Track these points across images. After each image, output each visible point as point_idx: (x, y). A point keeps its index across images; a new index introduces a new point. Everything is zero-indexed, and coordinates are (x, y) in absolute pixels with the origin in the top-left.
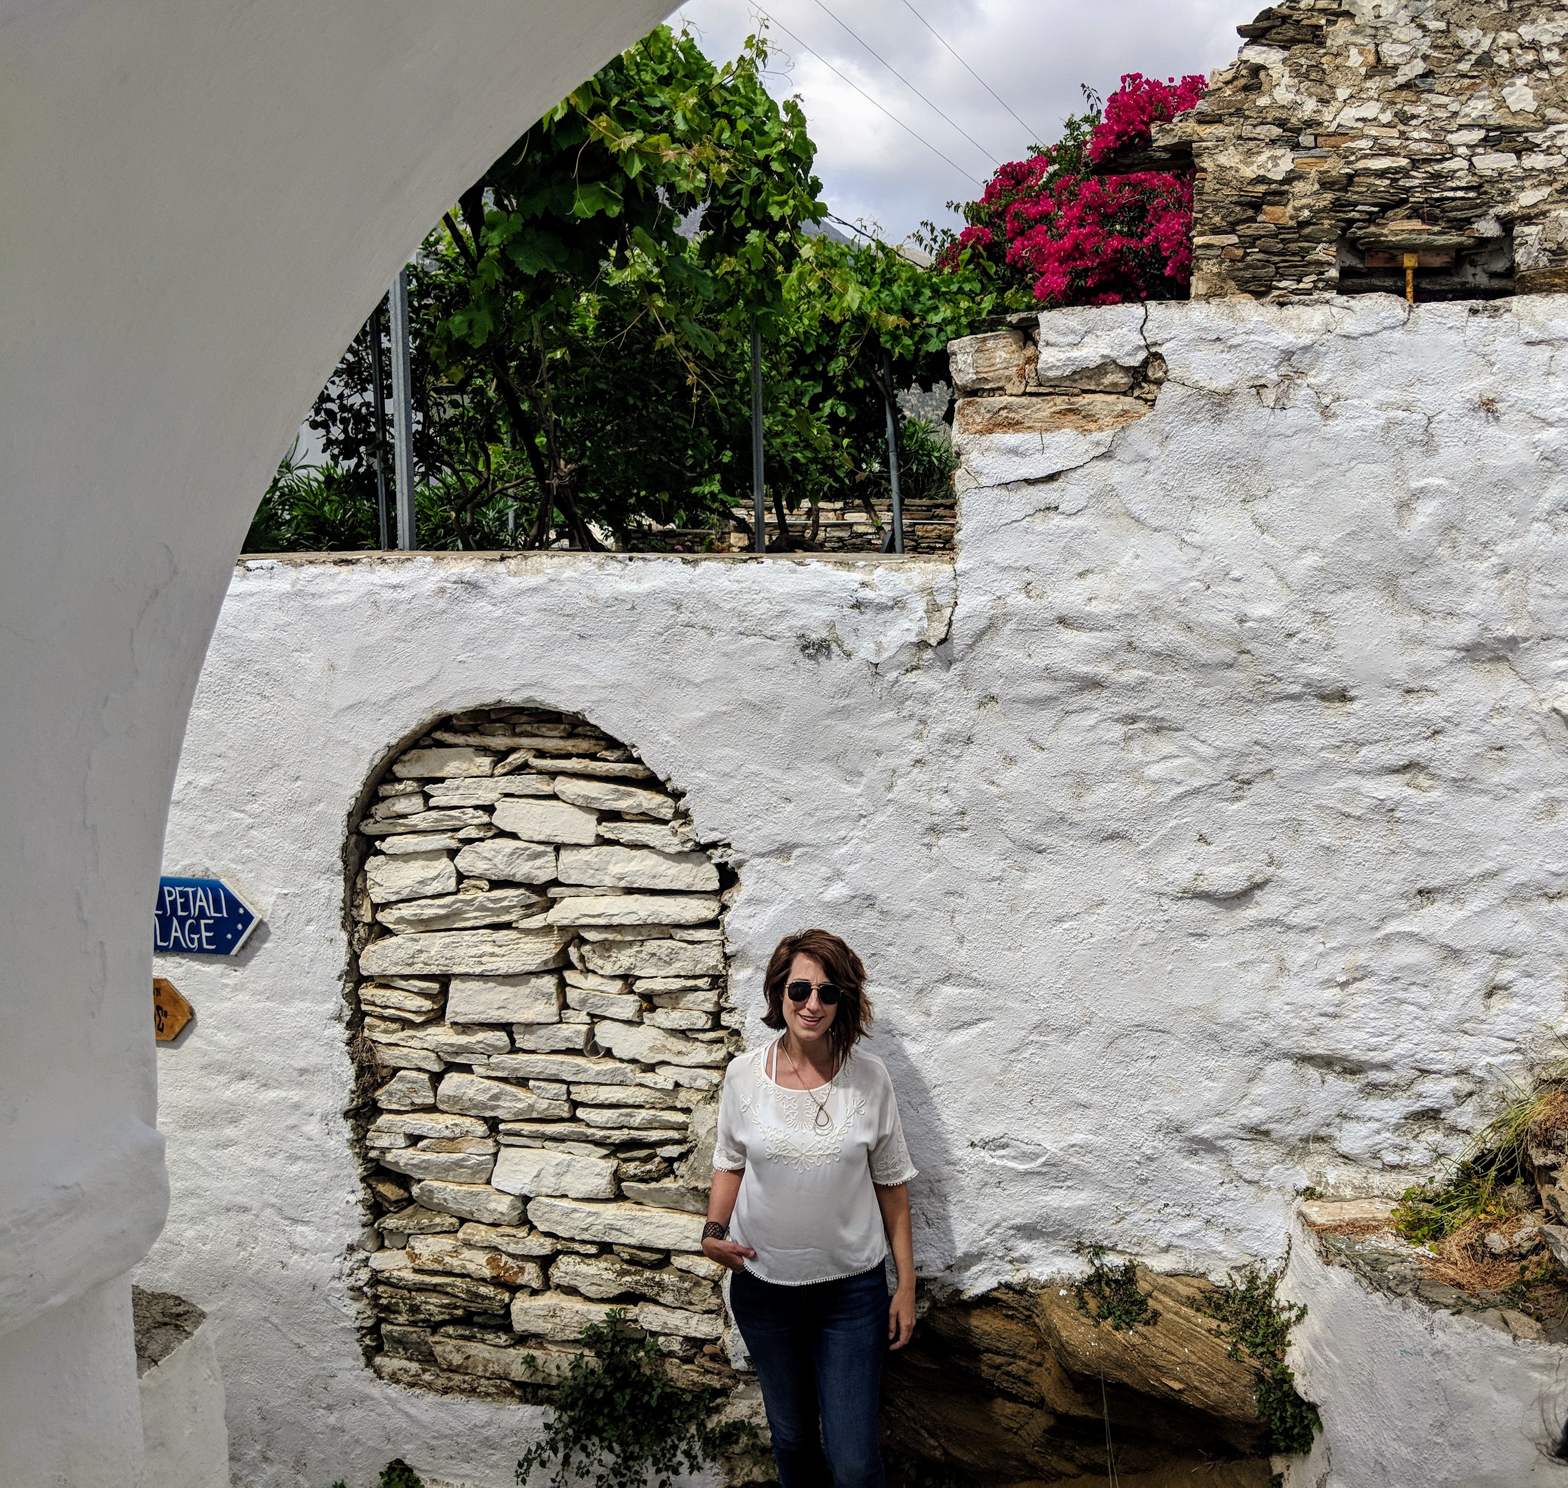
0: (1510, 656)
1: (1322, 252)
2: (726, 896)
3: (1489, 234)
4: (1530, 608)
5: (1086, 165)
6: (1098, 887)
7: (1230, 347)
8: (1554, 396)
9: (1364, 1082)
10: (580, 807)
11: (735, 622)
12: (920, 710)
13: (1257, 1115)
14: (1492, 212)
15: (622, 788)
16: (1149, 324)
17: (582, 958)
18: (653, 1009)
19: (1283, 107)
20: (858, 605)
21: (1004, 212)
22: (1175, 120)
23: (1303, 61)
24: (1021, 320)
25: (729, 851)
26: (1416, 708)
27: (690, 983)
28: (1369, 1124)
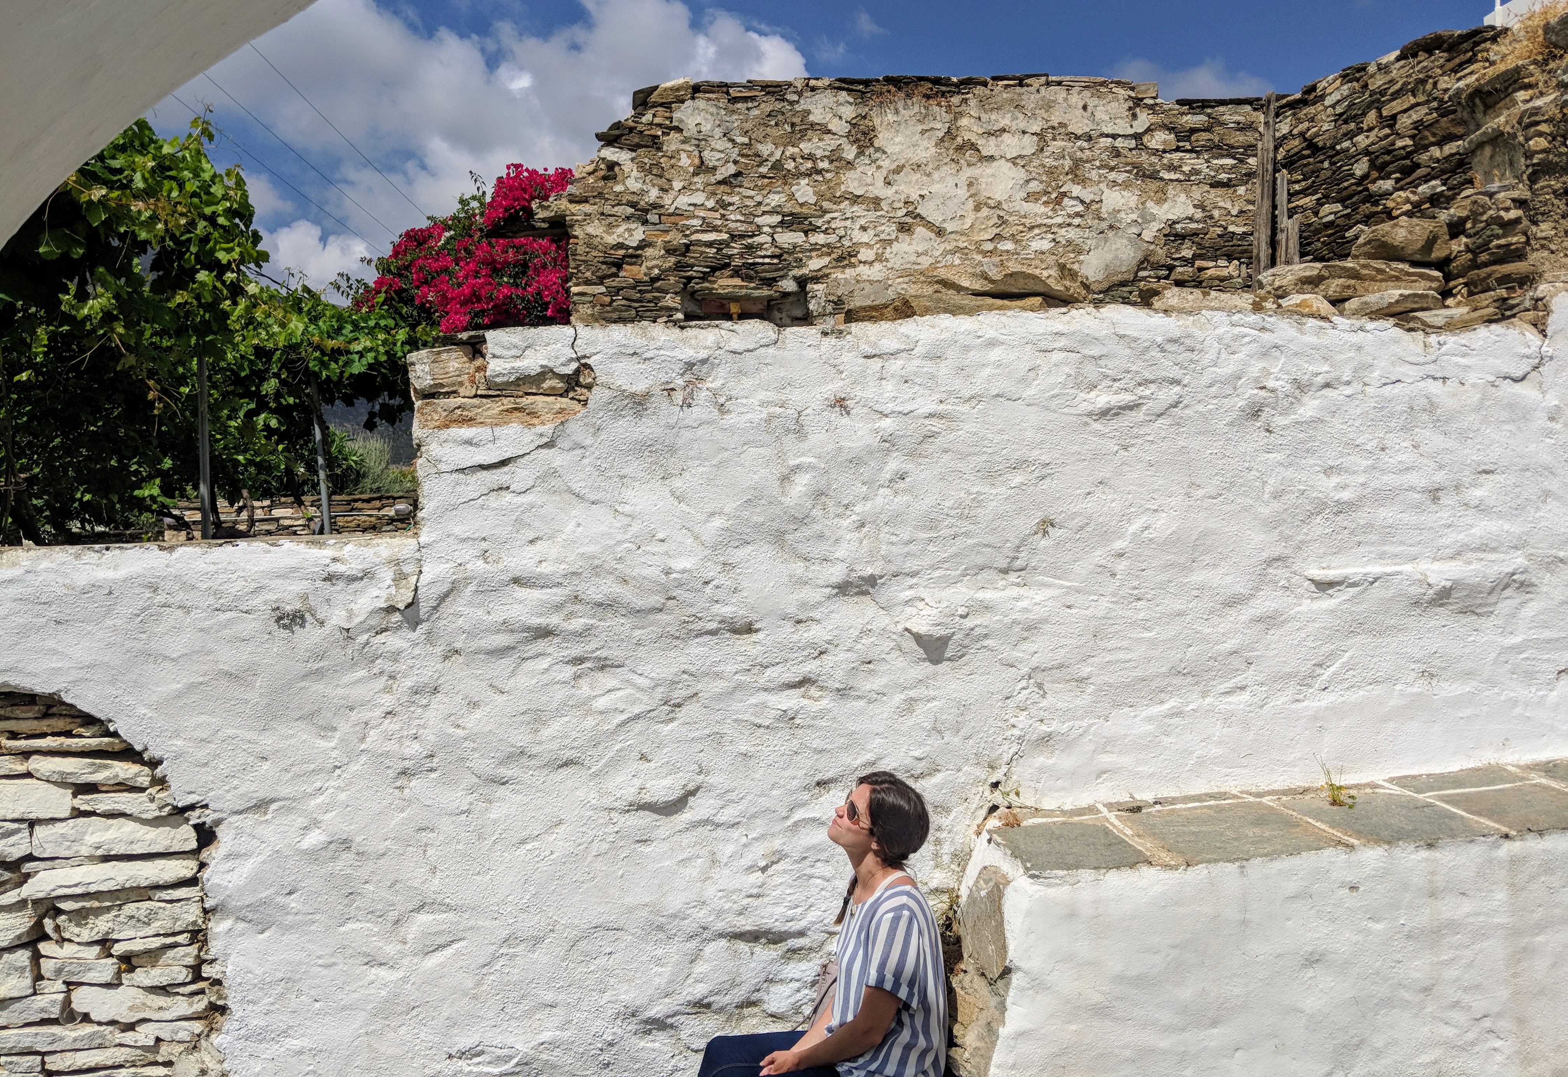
0: (871, 590)
1: (669, 300)
2: (204, 855)
3: (790, 289)
4: (883, 553)
5: (481, 230)
6: (556, 809)
7: (645, 359)
8: (887, 395)
9: (785, 949)
10: (55, 783)
11: (211, 600)
12: (389, 667)
13: (699, 991)
14: (791, 273)
15: (98, 761)
16: (578, 342)
17: (57, 928)
18: (132, 969)
19: (634, 193)
20: (330, 578)
21: (409, 265)
22: (551, 199)
23: (646, 160)
24: (471, 337)
25: (207, 812)
26: (806, 635)
27: (170, 940)
28: (790, 985)
